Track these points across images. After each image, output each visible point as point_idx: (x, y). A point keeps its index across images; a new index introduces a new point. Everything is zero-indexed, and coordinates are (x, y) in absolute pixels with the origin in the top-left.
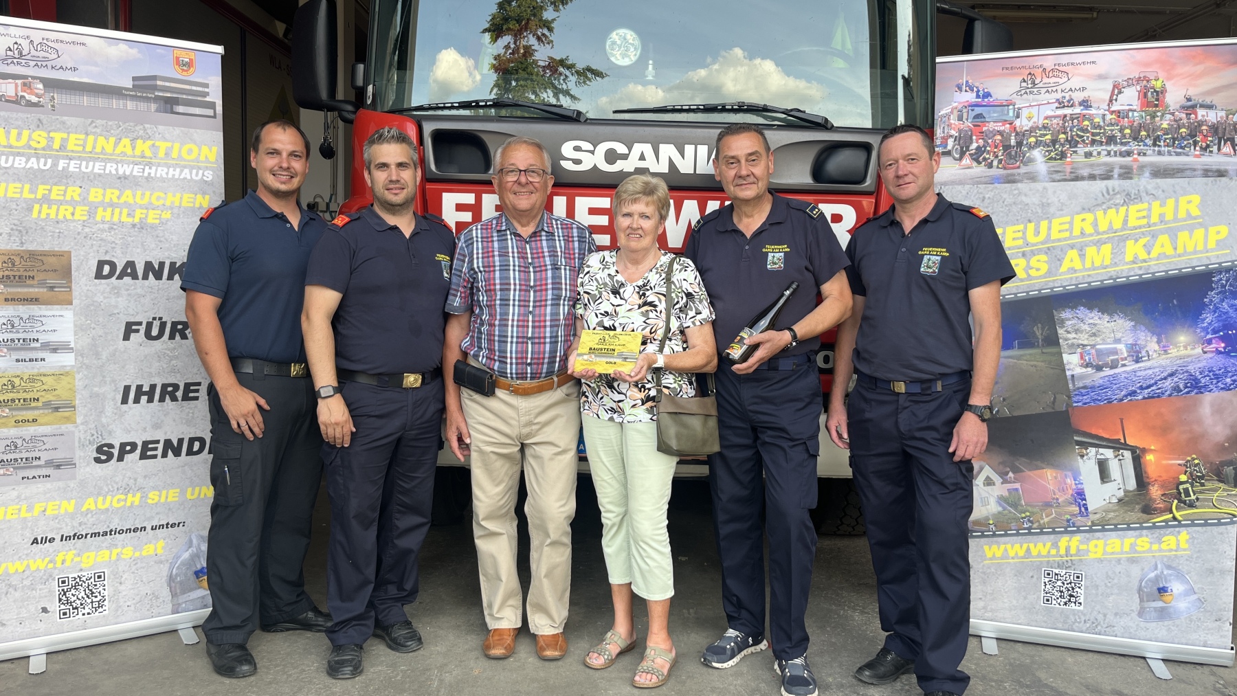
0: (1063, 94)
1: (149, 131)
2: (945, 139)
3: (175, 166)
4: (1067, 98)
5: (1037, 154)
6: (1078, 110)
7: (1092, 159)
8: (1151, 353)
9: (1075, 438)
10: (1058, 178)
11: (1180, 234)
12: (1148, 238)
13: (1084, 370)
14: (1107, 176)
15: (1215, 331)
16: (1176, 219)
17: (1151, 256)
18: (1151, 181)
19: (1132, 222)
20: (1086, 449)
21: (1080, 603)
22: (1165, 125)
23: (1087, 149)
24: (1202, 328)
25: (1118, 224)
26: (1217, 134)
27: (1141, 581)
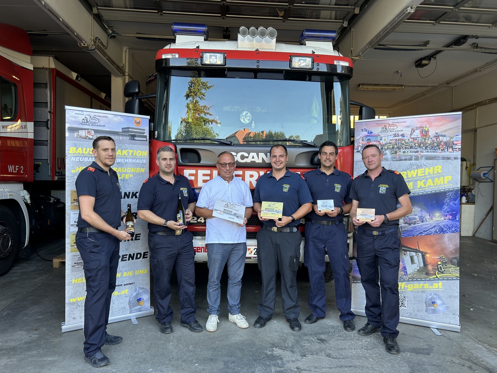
0: (396, 132)
1: (127, 147)
2: (358, 147)
3: (134, 159)
4: (397, 134)
5: (388, 152)
6: (400, 137)
7: (406, 153)
8: (427, 219)
9: (403, 248)
10: (395, 160)
11: (435, 179)
12: (425, 180)
13: (405, 225)
14: (410, 160)
15: (448, 212)
16: (434, 174)
17: (426, 186)
18: (425, 161)
19: (419, 175)
20: (406, 252)
21: (405, 306)
22: (429, 142)
23: (404, 150)
24: (443, 211)
25: (414, 176)
26: (447, 145)
27: (426, 299)
